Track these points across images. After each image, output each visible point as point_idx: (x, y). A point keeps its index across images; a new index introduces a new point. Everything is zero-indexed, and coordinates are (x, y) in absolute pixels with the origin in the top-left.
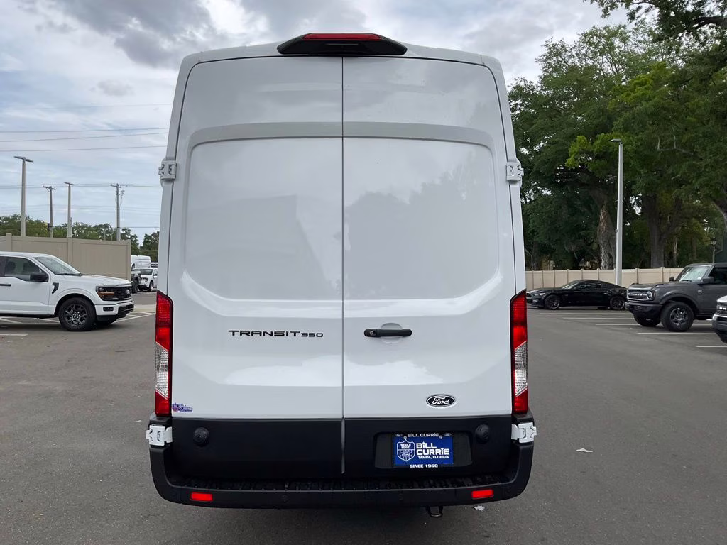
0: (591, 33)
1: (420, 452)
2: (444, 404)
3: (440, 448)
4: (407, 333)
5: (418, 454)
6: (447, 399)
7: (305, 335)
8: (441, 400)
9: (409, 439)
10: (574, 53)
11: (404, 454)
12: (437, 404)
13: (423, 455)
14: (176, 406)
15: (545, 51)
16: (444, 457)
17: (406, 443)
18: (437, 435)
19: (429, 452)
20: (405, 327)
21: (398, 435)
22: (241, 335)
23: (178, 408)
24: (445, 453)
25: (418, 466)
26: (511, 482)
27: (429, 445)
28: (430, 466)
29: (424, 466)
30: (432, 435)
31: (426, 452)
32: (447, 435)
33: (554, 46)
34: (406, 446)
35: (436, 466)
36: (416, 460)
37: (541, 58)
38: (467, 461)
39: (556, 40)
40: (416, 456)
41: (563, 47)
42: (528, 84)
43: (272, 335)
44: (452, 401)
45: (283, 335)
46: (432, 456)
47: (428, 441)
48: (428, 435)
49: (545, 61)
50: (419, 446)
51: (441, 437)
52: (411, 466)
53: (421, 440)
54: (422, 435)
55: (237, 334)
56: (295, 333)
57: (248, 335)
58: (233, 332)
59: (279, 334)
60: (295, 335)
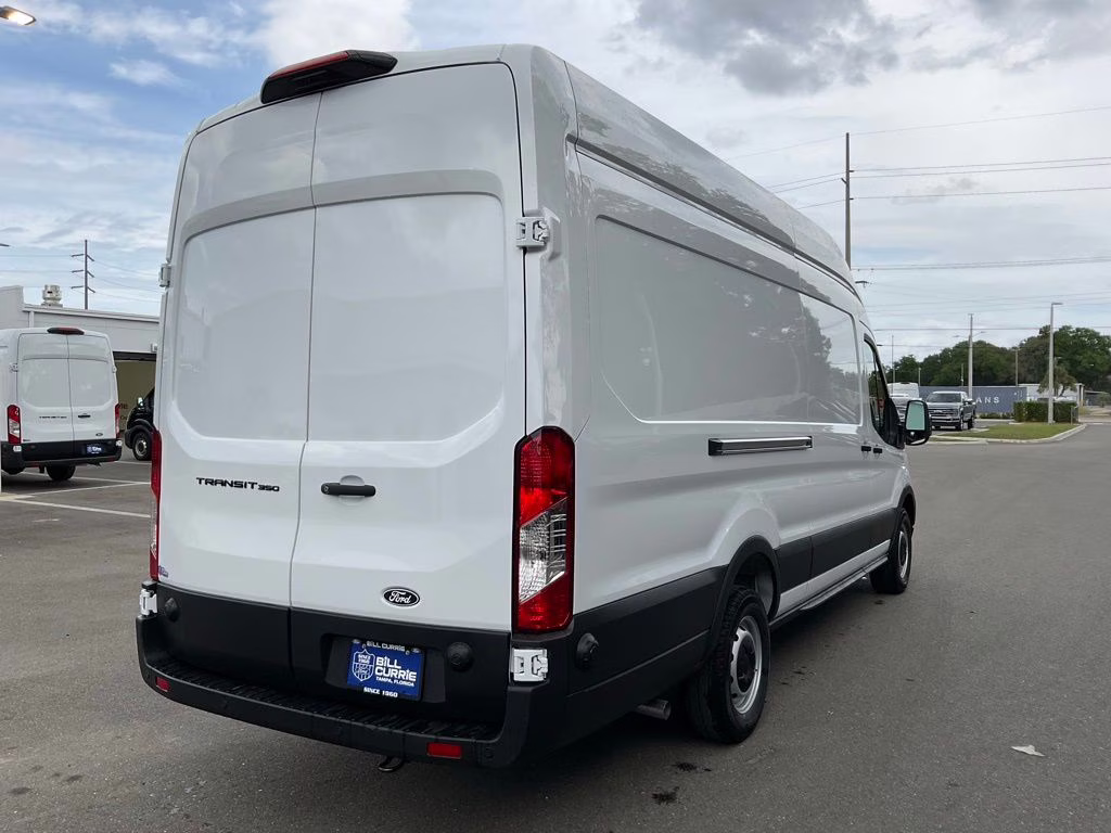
1: (379, 671)
2: (403, 603)
3: (405, 670)
4: (369, 492)
5: (377, 673)
6: (407, 595)
7: (262, 488)
8: (401, 596)
9: (370, 650)
11: (360, 671)
12: (394, 602)
13: (382, 676)
14: (162, 569)
16: (405, 683)
17: (365, 654)
18: (402, 649)
19: (391, 673)
20: (367, 482)
21: (356, 642)
22: (206, 484)
23: (164, 571)
24: (409, 677)
25: (373, 691)
26: (491, 742)
27: (392, 663)
28: (388, 694)
29: (381, 692)
30: (397, 648)
31: (387, 672)
32: (416, 651)
34: (364, 659)
35: (395, 695)
36: (373, 682)
38: (437, 696)
40: (374, 676)
43: (232, 485)
44: (414, 600)
45: (242, 486)
46: (393, 679)
47: (392, 655)
48: (391, 647)
50: (382, 661)
51: (408, 652)
52: (366, 690)
53: (382, 653)
54: (385, 646)
55: (203, 482)
56: (253, 484)
57: (211, 484)
58: (200, 480)
59: (239, 485)
60: (252, 487)
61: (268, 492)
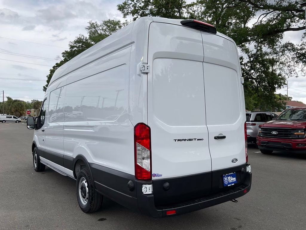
0: (108, 22)
1: (229, 180)
2: (235, 162)
3: (233, 178)
4: (225, 137)
7: (198, 140)
8: (235, 160)
9: (227, 176)
10: (101, 28)
11: (226, 182)
14: (154, 175)
15: (89, 25)
16: (234, 181)
18: (232, 173)
19: (231, 180)
20: (224, 135)
21: (224, 175)
22: (178, 141)
23: (155, 175)
24: (235, 179)
25: (230, 185)
26: (248, 187)
28: (232, 184)
32: (235, 173)
33: (93, 24)
34: (226, 179)
35: (234, 184)
36: (229, 183)
37: (87, 28)
38: (240, 181)
39: (93, 22)
40: (229, 182)
41: (97, 25)
42: (85, 38)
43: (188, 140)
44: (237, 160)
45: (192, 140)
47: (230, 176)
49: (89, 29)
50: (229, 178)
52: (228, 186)
54: (229, 174)
55: (177, 141)
56: (195, 139)
57: (180, 141)
58: (175, 140)
59: (190, 140)
60: (195, 140)
61: (200, 141)
